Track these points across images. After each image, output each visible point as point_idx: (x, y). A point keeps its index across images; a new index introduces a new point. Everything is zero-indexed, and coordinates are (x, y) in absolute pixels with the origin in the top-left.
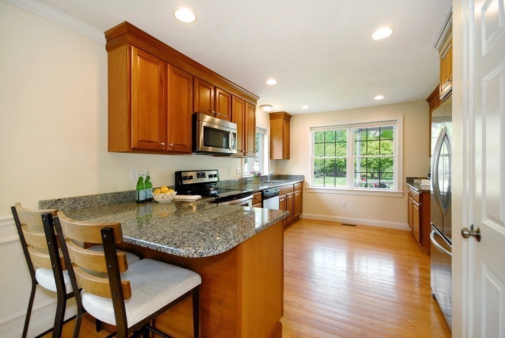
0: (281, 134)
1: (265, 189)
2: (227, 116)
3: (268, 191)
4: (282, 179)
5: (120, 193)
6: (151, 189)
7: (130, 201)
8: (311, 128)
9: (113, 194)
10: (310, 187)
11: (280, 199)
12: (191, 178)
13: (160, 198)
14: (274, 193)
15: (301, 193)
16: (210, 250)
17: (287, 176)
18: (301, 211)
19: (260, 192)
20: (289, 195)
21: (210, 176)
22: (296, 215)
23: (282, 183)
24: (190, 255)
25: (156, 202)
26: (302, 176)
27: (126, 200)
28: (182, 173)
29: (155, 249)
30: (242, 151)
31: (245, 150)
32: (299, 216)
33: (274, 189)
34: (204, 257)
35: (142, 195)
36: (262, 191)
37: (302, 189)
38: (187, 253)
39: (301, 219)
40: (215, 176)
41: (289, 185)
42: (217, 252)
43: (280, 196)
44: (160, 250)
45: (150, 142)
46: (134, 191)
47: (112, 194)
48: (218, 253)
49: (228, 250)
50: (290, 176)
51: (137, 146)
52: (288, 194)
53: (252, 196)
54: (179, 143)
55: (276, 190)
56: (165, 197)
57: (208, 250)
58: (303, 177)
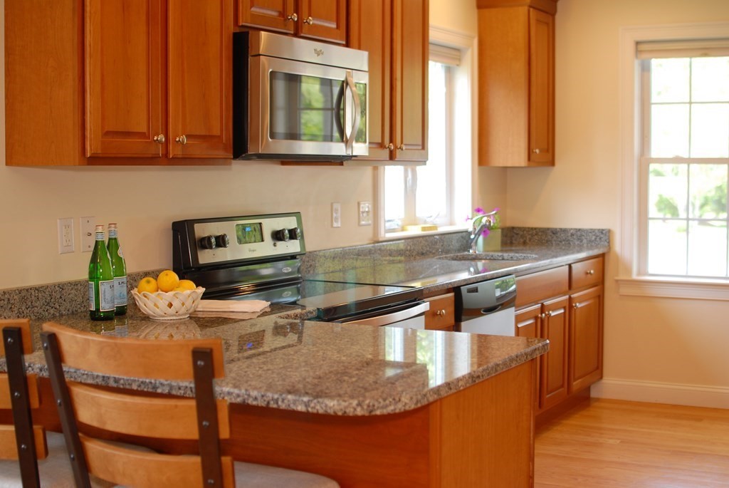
0: (520, 67)
1: (467, 282)
2: (334, 26)
3: (476, 290)
4: (525, 243)
5: (37, 289)
6: (124, 279)
7: (62, 315)
8: (638, 43)
9: (23, 294)
10: (635, 277)
11: (519, 319)
12: (221, 241)
13: (163, 304)
14: (499, 298)
15: (600, 299)
16: (387, 402)
17: (544, 231)
18: (598, 370)
19: (448, 291)
20: (555, 307)
21: (278, 236)
22: (576, 384)
23: (525, 260)
24: (347, 411)
25: (146, 318)
26: (602, 231)
27: (52, 311)
28: (196, 226)
29: (264, 404)
30: (381, 145)
31: (391, 141)
32: (588, 389)
33: (498, 281)
34: (376, 416)
35: (108, 296)
36: (456, 289)
37: (599, 282)
38: (342, 407)
39: (598, 400)
40: (293, 234)
41: (553, 265)
42: (399, 408)
43: (518, 307)
44: (275, 406)
45: (128, 134)
46: (84, 284)
47: (20, 291)
48: (402, 410)
49: (419, 405)
50: (554, 232)
51: (99, 152)
52: (547, 303)
53: (424, 307)
54: (198, 133)
55: (504, 286)
56: (176, 304)
57: (385, 400)
58: (604, 236)
